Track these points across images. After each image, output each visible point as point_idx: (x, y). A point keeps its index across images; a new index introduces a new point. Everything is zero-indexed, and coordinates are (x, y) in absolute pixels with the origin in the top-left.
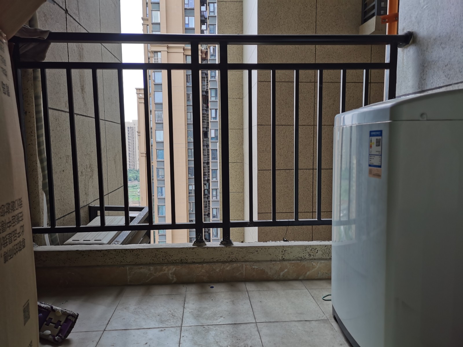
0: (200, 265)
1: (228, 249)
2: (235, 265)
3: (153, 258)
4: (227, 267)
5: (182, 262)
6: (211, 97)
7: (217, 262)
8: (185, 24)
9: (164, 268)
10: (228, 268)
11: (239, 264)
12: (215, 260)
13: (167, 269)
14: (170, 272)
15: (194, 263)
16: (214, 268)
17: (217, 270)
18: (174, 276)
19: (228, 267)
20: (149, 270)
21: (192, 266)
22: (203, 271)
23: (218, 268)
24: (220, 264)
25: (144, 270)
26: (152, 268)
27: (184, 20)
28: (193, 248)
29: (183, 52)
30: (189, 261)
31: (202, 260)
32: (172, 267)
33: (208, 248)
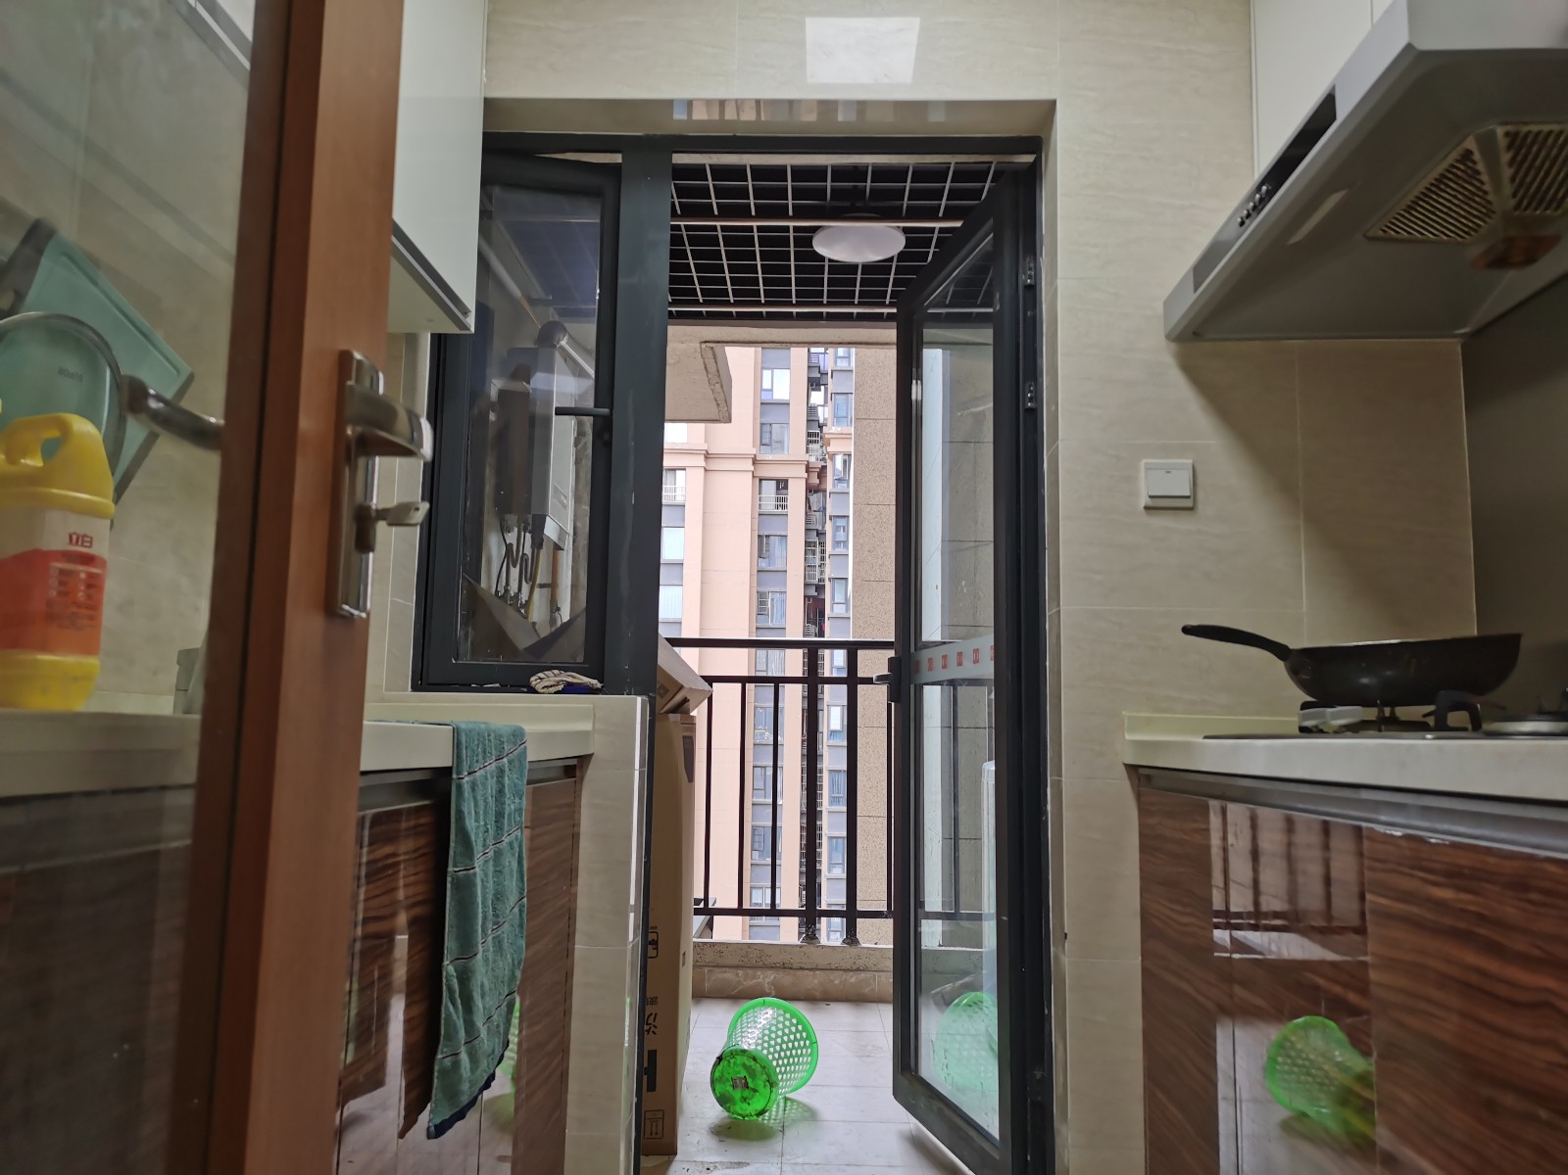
0: (811, 973)
1: (853, 950)
2: (863, 975)
3: (742, 959)
4: (851, 977)
5: (784, 967)
6: (833, 603)
7: (837, 969)
8: (762, 390)
9: (759, 973)
10: (853, 980)
11: (869, 975)
12: (833, 967)
13: (761, 977)
14: (767, 980)
15: (802, 969)
16: (831, 978)
17: (836, 982)
18: (773, 987)
19: (853, 978)
20: (737, 975)
21: (800, 973)
22: (816, 981)
23: (837, 979)
24: (841, 972)
25: (729, 975)
26: (740, 972)
27: (758, 380)
28: (801, 947)
29: (752, 468)
30: (795, 966)
31: (814, 966)
32: (769, 972)
33: (823, 947)
